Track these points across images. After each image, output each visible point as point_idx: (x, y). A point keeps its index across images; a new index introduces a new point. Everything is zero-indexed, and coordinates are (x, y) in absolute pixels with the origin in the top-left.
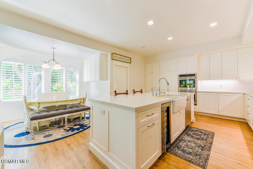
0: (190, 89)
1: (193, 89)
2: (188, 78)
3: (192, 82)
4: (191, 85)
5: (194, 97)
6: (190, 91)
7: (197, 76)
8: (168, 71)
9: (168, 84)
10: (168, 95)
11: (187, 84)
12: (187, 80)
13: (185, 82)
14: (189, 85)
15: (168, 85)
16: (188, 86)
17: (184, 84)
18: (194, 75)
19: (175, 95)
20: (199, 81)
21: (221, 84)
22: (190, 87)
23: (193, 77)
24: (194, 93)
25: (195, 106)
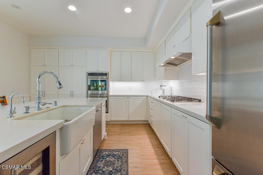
0: (102, 93)
1: (104, 93)
2: (100, 78)
3: (103, 83)
4: (102, 87)
5: (105, 105)
6: (102, 96)
7: (109, 77)
8: (72, 66)
9: (60, 84)
10: (64, 106)
11: (98, 86)
12: (99, 80)
13: (97, 84)
14: (101, 87)
15: (60, 88)
16: (100, 89)
17: (96, 86)
18: (106, 74)
19: (77, 106)
20: (111, 82)
21: (130, 87)
22: (102, 90)
23: (105, 77)
24: (106, 99)
25: (107, 114)
